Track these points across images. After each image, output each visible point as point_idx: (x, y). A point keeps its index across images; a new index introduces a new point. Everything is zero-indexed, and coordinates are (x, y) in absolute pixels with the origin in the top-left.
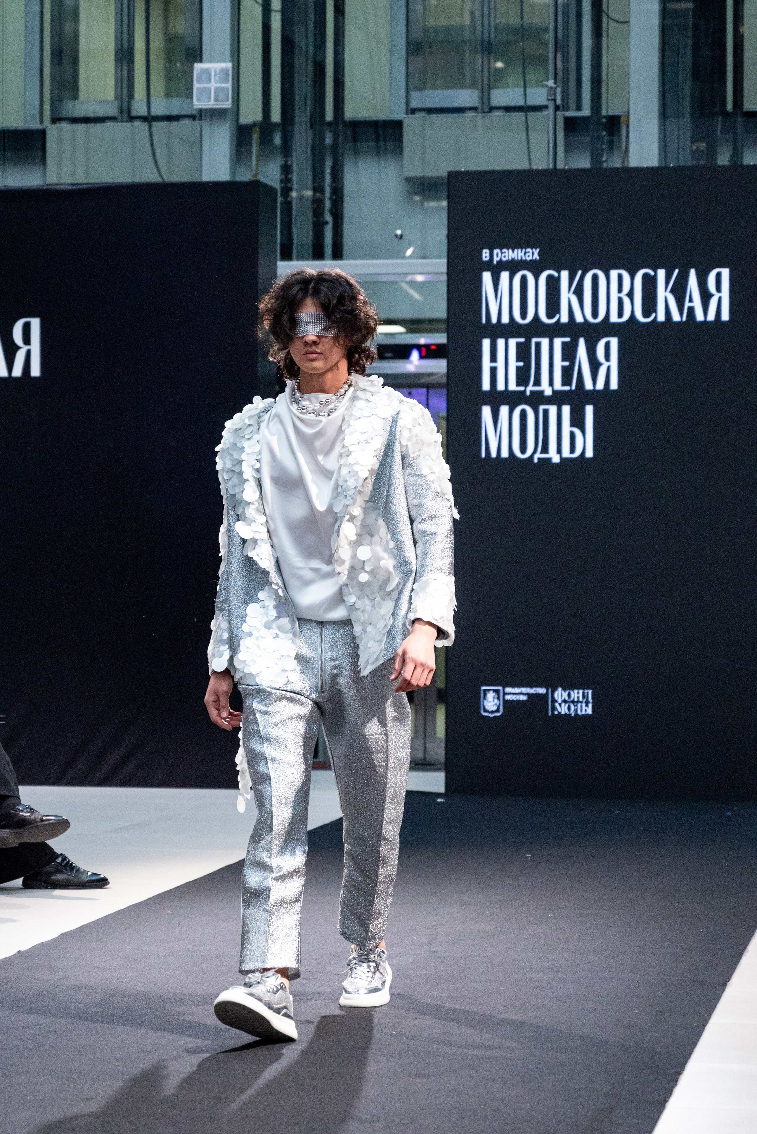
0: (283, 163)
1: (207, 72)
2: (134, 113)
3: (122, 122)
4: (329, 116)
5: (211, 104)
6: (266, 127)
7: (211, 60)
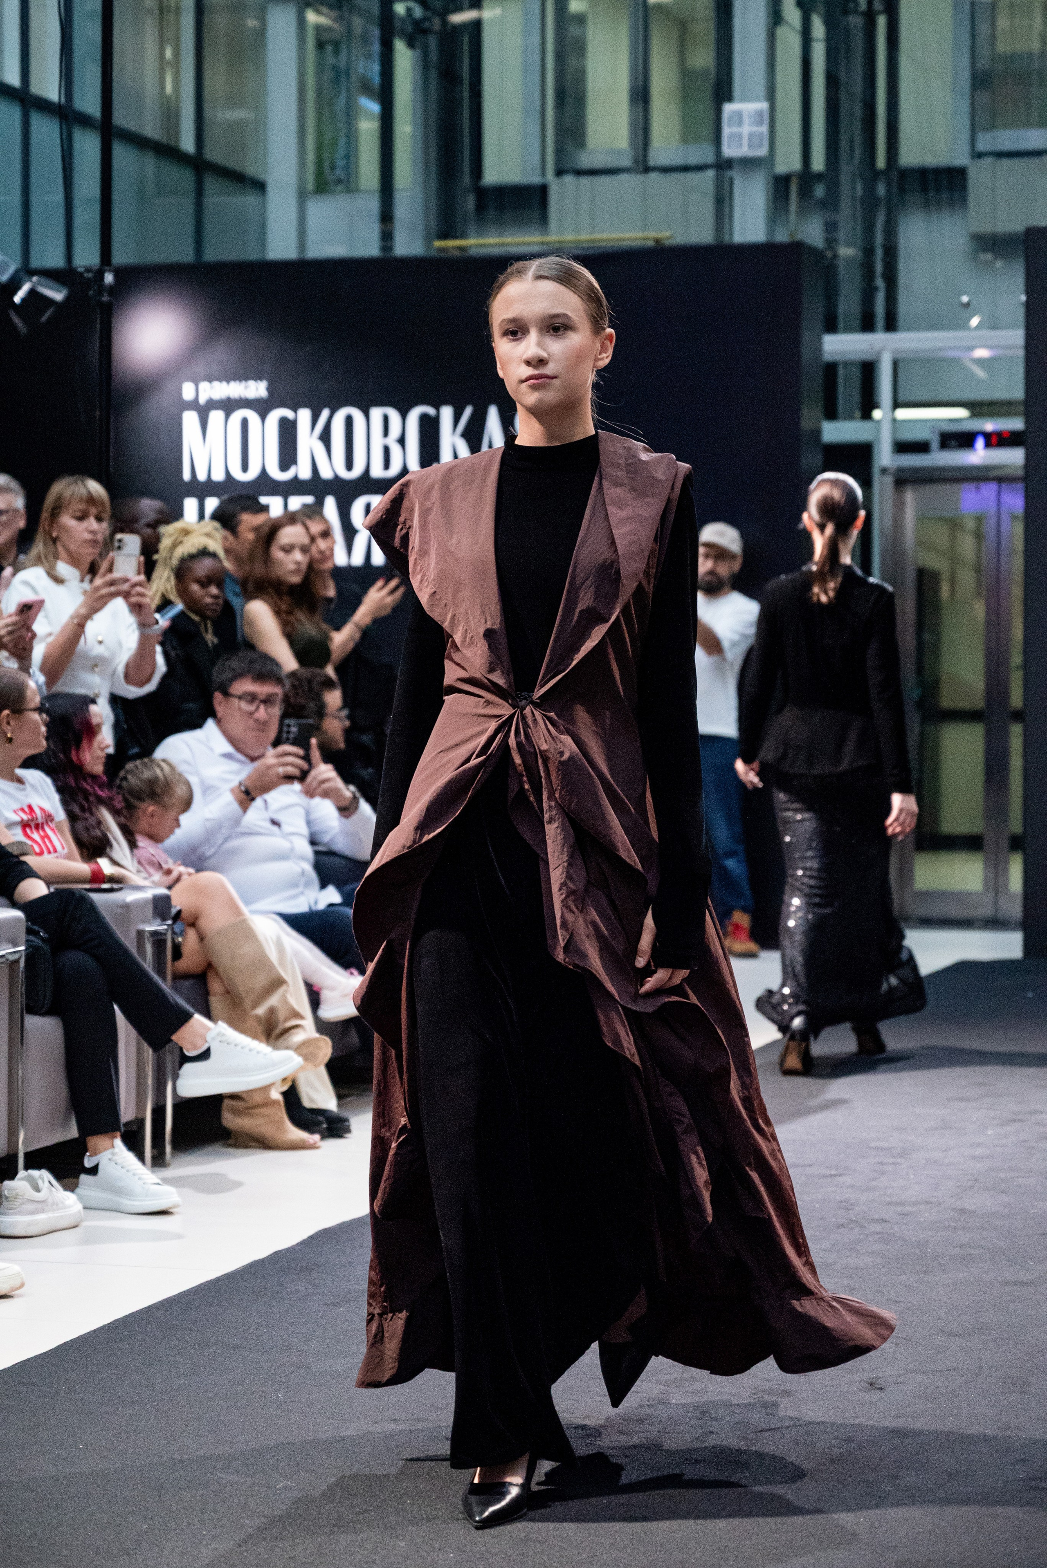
0: (827, 219)
1: (739, 115)
2: (652, 162)
3: (637, 173)
4: (881, 162)
5: (744, 151)
6: (807, 177)
7: (744, 100)
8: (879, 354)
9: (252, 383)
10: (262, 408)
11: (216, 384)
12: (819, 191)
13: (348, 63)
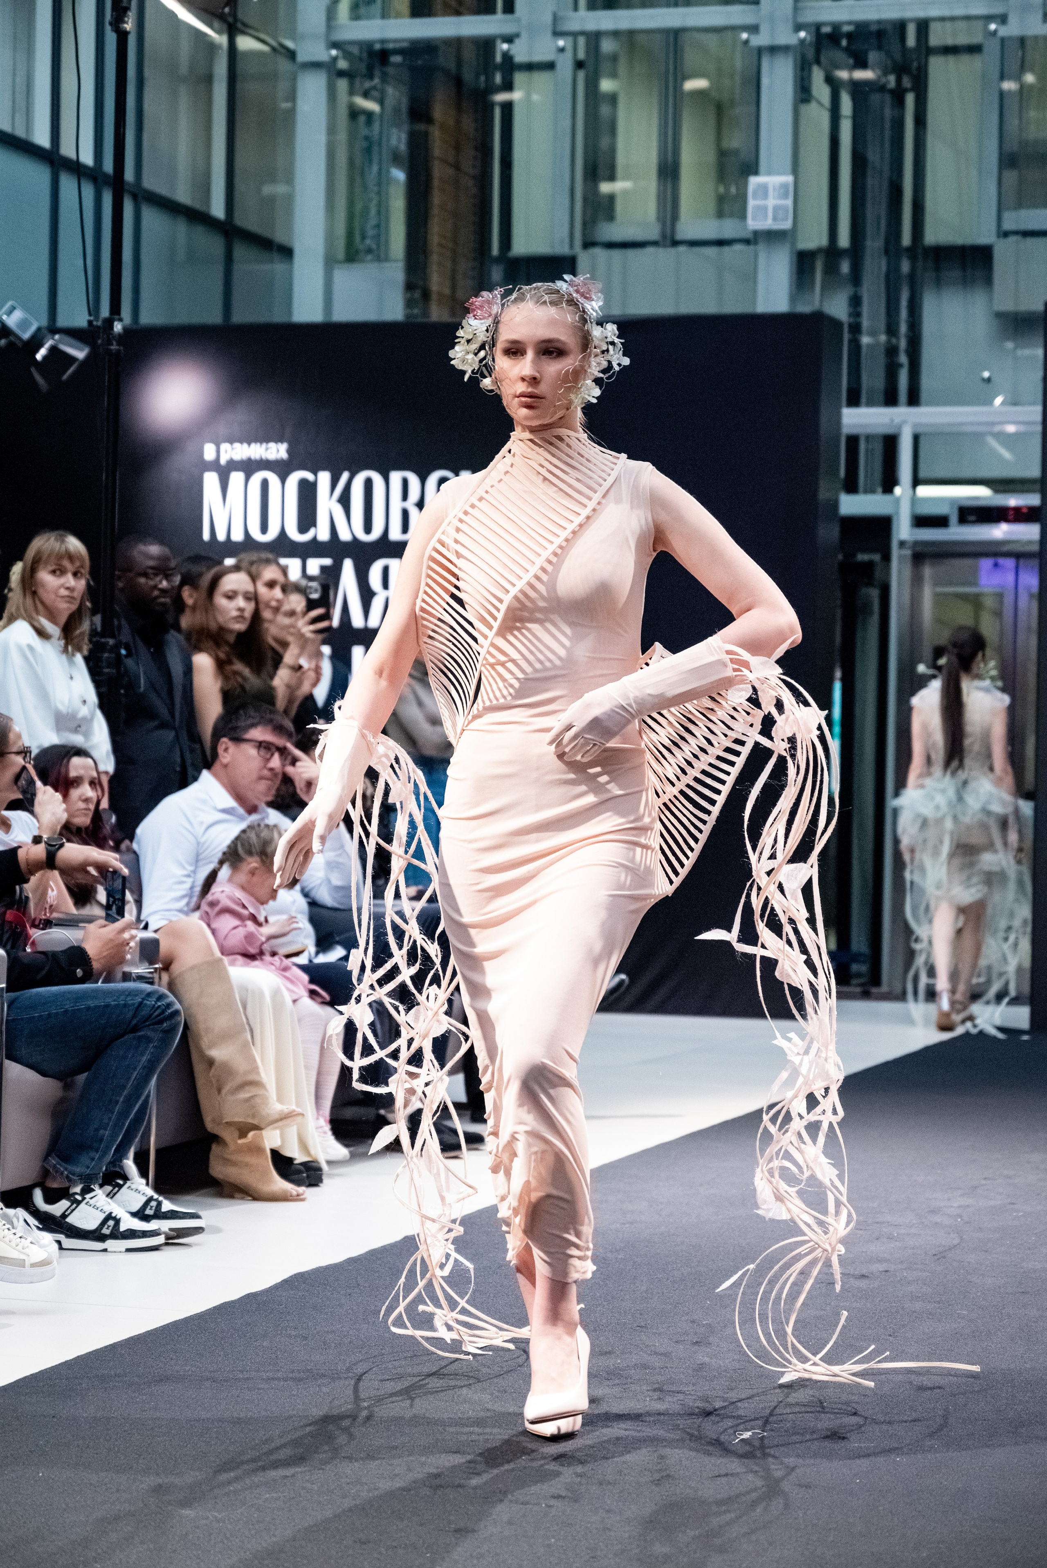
0: (852, 293)
1: (764, 188)
2: (679, 236)
3: (665, 246)
4: (906, 240)
5: (768, 223)
6: (832, 253)
7: (769, 173)
8: (900, 427)
9: (272, 445)
10: (283, 469)
11: (237, 445)
12: (845, 267)
13: (381, 133)
